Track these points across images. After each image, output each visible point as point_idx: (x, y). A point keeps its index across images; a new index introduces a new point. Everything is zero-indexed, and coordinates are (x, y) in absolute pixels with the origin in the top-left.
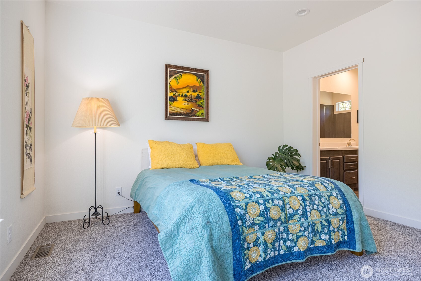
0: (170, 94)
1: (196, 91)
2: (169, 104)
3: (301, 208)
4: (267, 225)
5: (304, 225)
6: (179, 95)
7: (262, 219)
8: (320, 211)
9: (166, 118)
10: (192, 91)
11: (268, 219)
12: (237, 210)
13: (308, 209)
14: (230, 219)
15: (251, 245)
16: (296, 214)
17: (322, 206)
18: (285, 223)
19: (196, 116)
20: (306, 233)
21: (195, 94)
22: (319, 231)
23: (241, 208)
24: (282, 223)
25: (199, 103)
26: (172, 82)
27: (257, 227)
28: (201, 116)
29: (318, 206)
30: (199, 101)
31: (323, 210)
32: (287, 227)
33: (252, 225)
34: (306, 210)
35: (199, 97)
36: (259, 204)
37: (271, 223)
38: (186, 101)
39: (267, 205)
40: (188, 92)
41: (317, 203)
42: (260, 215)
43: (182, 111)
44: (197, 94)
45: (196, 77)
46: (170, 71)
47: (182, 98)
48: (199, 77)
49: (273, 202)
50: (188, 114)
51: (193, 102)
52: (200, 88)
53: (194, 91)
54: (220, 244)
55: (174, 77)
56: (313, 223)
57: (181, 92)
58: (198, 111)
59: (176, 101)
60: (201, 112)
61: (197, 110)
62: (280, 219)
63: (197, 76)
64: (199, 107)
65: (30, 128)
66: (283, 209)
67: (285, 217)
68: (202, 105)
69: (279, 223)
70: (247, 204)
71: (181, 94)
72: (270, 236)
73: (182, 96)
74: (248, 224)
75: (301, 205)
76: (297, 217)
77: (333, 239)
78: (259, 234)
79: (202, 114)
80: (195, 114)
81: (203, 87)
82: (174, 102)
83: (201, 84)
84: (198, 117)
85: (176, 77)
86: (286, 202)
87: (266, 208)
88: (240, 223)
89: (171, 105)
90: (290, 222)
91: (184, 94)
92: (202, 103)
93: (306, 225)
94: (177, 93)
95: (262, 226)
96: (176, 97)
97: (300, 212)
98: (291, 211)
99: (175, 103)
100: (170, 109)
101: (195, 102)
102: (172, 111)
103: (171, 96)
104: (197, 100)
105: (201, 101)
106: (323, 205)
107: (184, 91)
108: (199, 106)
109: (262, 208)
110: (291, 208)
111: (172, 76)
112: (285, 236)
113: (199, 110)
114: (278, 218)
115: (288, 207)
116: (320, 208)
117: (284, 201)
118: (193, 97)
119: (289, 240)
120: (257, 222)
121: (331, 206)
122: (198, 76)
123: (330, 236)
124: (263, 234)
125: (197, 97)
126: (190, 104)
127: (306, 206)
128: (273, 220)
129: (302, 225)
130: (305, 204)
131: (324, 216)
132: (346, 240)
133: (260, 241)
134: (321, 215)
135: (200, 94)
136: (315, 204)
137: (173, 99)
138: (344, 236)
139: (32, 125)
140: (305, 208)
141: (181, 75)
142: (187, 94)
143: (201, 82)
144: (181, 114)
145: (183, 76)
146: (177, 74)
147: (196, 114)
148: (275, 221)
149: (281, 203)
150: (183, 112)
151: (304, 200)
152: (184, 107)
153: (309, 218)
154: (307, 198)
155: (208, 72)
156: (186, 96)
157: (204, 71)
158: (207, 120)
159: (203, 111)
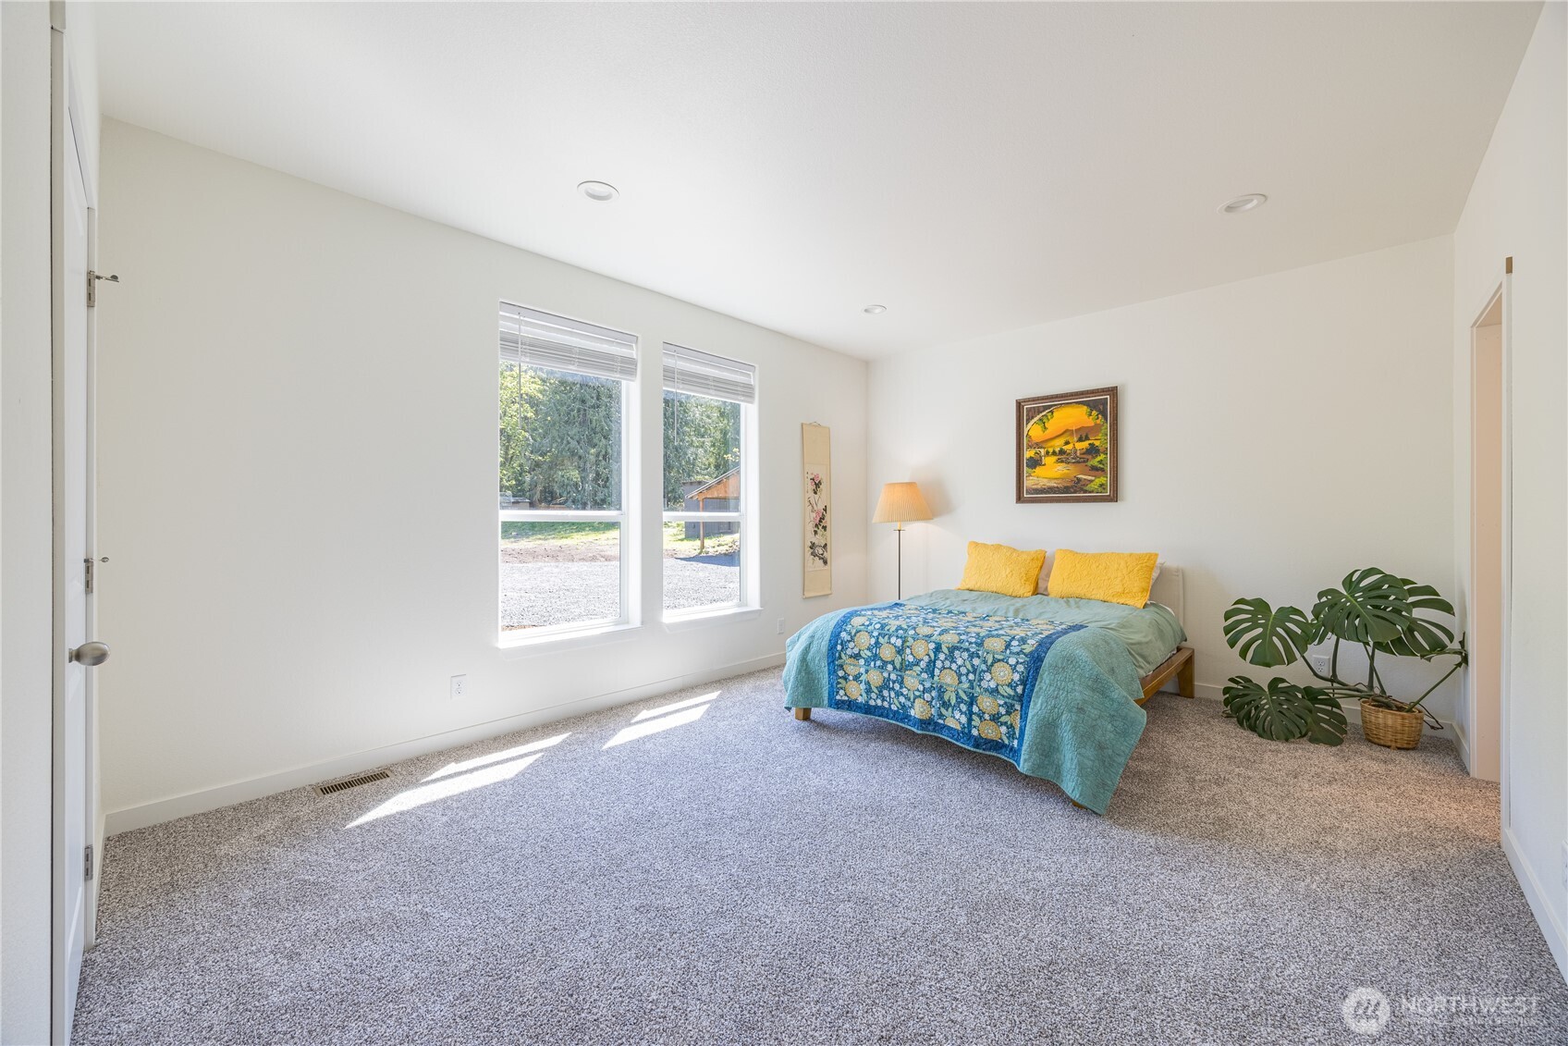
0: (1028, 454)
1: (1087, 438)
2: (1027, 472)
3: (926, 659)
4: (872, 664)
5: (925, 683)
6: (1047, 453)
7: (869, 654)
8: (960, 675)
9: (1020, 499)
10: (1075, 439)
11: (876, 657)
12: (843, 634)
13: (939, 664)
14: (830, 640)
15: (851, 678)
16: (917, 664)
17: (968, 670)
18: (900, 670)
19: (1085, 492)
20: (927, 696)
21: (1085, 445)
22: (953, 704)
23: (850, 634)
24: (895, 668)
25: (1095, 462)
26: (1033, 430)
27: (862, 662)
28: (1100, 489)
29: (960, 667)
30: (1094, 458)
31: (967, 675)
32: (903, 678)
33: (857, 656)
34: (934, 665)
35: (1093, 451)
36: (871, 636)
37: (879, 663)
38: (1062, 462)
39: (881, 640)
40: (1067, 443)
41: (960, 662)
42: (869, 649)
43: (1053, 484)
44: (1090, 444)
45: (1085, 407)
46: (1029, 410)
47: (1055, 458)
48: (1092, 406)
49: (889, 638)
50: (1066, 490)
51: (1078, 462)
52: (1095, 429)
53: (1080, 440)
54: (813, 659)
55: (1035, 419)
56: (941, 687)
57: (1051, 447)
58: (1091, 481)
59: (1040, 465)
60: (1098, 481)
61: (1090, 478)
62: (892, 662)
63: (1088, 405)
64: (1093, 472)
65: (825, 528)
66: (900, 651)
67: (901, 664)
68: (1102, 466)
69: (890, 667)
70: (858, 632)
71: (1051, 450)
72: (875, 678)
73: (1054, 453)
74: (849, 652)
75: (928, 655)
76: (917, 669)
77: (975, 727)
78: (862, 670)
79: (1101, 485)
80: (1085, 488)
81: (1103, 425)
82: (1038, 468)
83: (1098, 421)
84: (1090, 492)
85: (1040, 420)
86: (908, 644)
87: (877, 643)
88: (839, 647)
89: (1030, 475)
90: (907, 672)
91: (1057, 450)
92: (1100, 462)
93: (928, 685)
94: (1042, 451)
95: (867, 662)
96: (1041, 457)
97: (923, 664)
98: (911, 659)
99: (1039, 470)
100: (1028, 483)
101: (1084, 462)
102: (1035, 487)
103: (1031, 457)
104: (1090, 457)
105: (1099, 458)
106: (971, 669)
107: (1058, 444)
108: (1094, 468)
109: (873, 641)
110: (912, 654)
111: (1033, 418)
112: (897, 687)
113: (1093, 478)
114: (889, 660)
115: (908, 651)
116: (964, 670)
117: (904, 642)
118: (1078, 452)
119: (902, 694)
120: (863, 655)
121: (987, 676)
122: (1091, 404)
123: (970, 720)
124: (867, 672)
125: (1087, 450)
126: (1071, 467)
127: (935, 660)
128: (882, 660)
129: (922, 682)
130: (935, 656)
131: (966, 685)
132: (1016, 746)
133: (863, 678)
134: (961, 682)
135: (1097, 443)
136: (955, 662)
137: (1035, 463)
138: (1013, 738)
139: (827, 522)
140: (934, 662)
141: (1052, 412)
142: (1065, 448)
143: (1100, 416)
144: (1051, 490)
145: (1054, 414)
146: (1044, 411)
147: (1087, 488)
148: (885, 663)
149: (899, 643)
150: (1055, 485)
151: (938, 649)
152: (1056, 475)
153: (936, 678)
154: (944, 649)
155: (1113, 391)
156: (1062, 452)
157: (1104, 391)
158: (1114, 498)
159: (1102, 480)
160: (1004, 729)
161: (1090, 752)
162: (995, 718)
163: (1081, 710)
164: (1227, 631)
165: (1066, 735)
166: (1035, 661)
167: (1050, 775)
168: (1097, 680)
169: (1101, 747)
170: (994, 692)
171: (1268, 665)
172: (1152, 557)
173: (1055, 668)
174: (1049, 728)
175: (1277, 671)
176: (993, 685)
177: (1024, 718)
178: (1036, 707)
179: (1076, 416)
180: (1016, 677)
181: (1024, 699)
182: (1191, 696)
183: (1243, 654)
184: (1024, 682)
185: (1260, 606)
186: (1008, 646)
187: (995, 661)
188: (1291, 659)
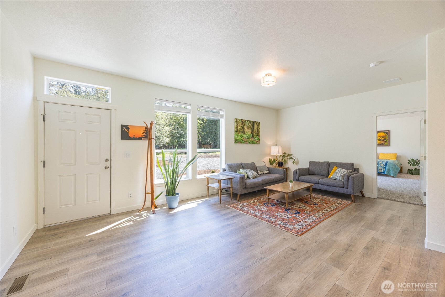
1: (384, 137)
19: (384, 145)
21: (384, 138)
28: (386, 145)
35: (385, 139)
40: (380, 138)
48: (385, 133)
50: (380, 144)
52: (386, 136)
53: (383, 137)
60: (386, 143)
68: (387, 141)
101: (383, 141)
108: (385, 141)
118: (382, 139)
126: (381, 141)
135: (386, 138)
152: (378, 142)
155: (389, 131)
156: (379, 139)
157: (387, 131)
158: (389, 146)
159: (387, 143)
160: (382, 171)
161: (394, 172)
162: (381, 170)
163: (393, 168)
164: (408, 163)
165: (391, 170)
166: (386, 164)
167: (389, 174)
168: (394, 165)
169: (395, 171)
170: (381, 167)
171: (414, 166)
172: (396, 154)
173: (389, 164)
174: (389, 170)
175: (415, 167)
176: (381, 166)
177: (385, 169)
178: (387, 168)
179: (383, 134)
180: (384, 165)
181: (385, 167)
182: (402, 173)
183: (411, 165)
184: (385, 166)
185: (413, 159)
186: (382, 162)
187: (381, 164)
188: (417, 165)
